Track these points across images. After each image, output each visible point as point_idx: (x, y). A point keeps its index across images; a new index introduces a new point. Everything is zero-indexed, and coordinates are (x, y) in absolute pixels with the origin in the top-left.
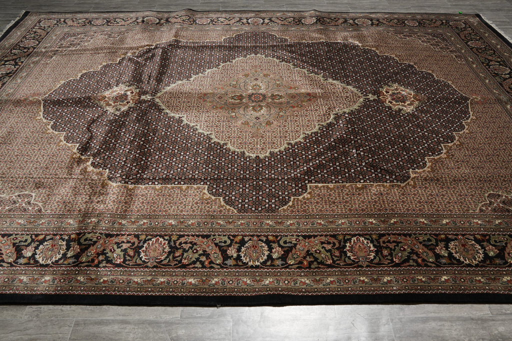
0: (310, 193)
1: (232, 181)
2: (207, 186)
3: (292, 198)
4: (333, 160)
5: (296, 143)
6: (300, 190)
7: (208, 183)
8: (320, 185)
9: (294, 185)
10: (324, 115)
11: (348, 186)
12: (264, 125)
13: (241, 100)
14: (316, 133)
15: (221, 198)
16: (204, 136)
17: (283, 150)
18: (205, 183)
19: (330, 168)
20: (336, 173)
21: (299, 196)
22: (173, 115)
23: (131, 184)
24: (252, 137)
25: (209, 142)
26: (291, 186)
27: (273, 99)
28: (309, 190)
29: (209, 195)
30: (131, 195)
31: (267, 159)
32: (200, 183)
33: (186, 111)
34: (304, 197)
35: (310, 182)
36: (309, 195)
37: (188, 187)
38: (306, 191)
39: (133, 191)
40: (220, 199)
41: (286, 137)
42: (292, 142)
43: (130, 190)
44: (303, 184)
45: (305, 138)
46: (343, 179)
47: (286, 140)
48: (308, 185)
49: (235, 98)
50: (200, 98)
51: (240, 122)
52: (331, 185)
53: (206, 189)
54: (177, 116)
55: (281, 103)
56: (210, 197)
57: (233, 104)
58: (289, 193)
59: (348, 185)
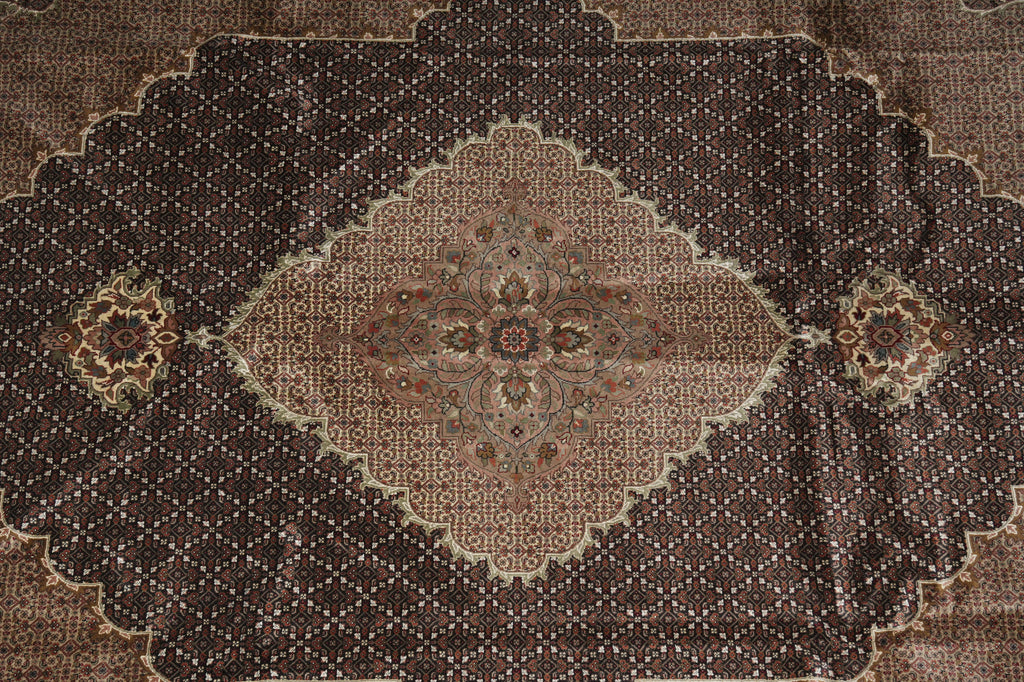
0: (413, 20)
1: (566, 51)
2: (616, 39)
3: (448, 9)
4: (351, 104)
5: (426, 162)
6: (431, 28)
7: (613, 46)
8: (390, 39)
9: (443, 39)
10: (347, 259)
11: (333, 34)
12: (499, 229)
13: (557, 332)
14: (377, 194)
15: (584, 10)
16: (638, 189)
17: (458, 141)
18: (620, 46)
19: (363, 83)
20: (351, 69)
21: (433, 14)
22: (727, 265)
23: (770, 40)
24: (526, 183)
25: (624, 169)
26: (448, 39)
27: (472, 331)
28: (414, 26)
29: (609, 17)
30: (764, 13)
31: (494, 112)
32: (630, 47)
33: (695, 278)
34: (425, 11)
35: (409, 45)
36: (415, 14)
37: (653, 36)
38: (419, 24)
39: (762, 24)
40: (587, 8)
41: (449, 183)
42: (436, 166)
43: (767, 26)
44: (423, 42)
45: (405, 177)
46: (341, 51)
47: (447, 172)
48: (414, 39)
49: (574, 340)
50: (670, 339)
51: (558, 238)
52: (368, 37)
53: (616, 32)
54: (715, 261)
55: (452, 312)
56: (607, 12)
57: (577, 312)
58: (454, 20)
59: (334, 37)
